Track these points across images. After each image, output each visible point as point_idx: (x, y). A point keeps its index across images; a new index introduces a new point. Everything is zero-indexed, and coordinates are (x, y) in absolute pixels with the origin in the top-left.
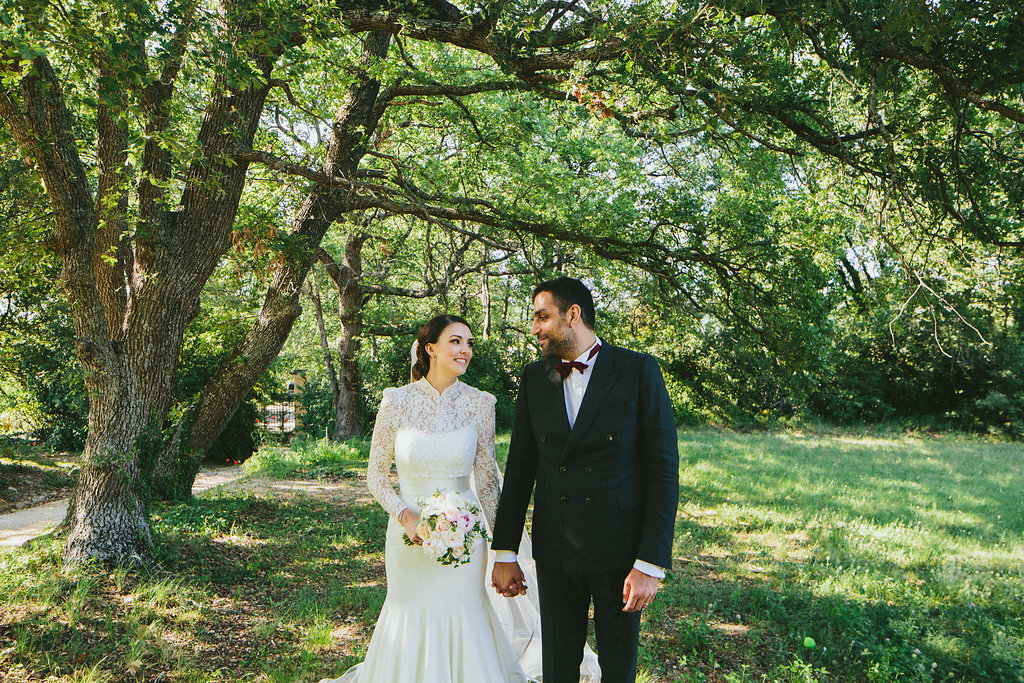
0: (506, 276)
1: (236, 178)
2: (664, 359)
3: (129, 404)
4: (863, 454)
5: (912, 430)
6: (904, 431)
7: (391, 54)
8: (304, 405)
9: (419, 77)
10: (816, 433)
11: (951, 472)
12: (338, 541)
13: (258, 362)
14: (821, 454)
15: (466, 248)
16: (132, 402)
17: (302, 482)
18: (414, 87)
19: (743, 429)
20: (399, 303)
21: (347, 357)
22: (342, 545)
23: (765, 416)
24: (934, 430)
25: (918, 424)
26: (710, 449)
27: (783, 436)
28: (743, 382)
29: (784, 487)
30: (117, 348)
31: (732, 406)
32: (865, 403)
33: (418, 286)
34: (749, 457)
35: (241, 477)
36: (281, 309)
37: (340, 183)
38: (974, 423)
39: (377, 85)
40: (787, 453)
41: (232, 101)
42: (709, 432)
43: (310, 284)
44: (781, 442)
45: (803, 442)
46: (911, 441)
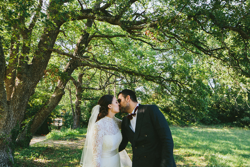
0: (120, 85)
1: (48, 56)
2: (161, 107)
3: (10, 119)
4: (214, 133)
5: (225, 127)
6: (223, 127)
7: (92, 27)
8: (65, 119)
9: (100, 33)
10: (201, 127)
11: (238, 138)
12: (72, 160)
13: (51, 107)
14: (203, 133)
15: (110, 78)
16: (11, 119)
17: (62, 141)
18: (98, 35)
19: (182, 126)
20: (92, 92)
21: (77, 106)
22: (72, 162)
23: (188, 122)
24: (231, 127)
25: (227, 125)
26: (174, 132)
27: (193, 128)
28: (182, 114)
29: (195, 143)
30: (8, 103)
31: (179, 120)
32: (213, 119)
33: (97, 87)
34: (184, 134)
35: (45, 139)
36: (59, 92)
37: (77, 58)
38: (241, 125)
39: (89, 34)
40: (195, 133)
41: (48, 35)
42: (173, 127)
43: (68, 86)
44: (192, 130)
45: (198, 130)
46: (226, 130)
